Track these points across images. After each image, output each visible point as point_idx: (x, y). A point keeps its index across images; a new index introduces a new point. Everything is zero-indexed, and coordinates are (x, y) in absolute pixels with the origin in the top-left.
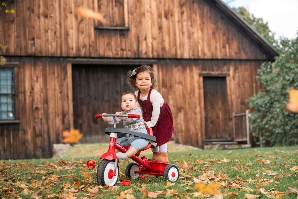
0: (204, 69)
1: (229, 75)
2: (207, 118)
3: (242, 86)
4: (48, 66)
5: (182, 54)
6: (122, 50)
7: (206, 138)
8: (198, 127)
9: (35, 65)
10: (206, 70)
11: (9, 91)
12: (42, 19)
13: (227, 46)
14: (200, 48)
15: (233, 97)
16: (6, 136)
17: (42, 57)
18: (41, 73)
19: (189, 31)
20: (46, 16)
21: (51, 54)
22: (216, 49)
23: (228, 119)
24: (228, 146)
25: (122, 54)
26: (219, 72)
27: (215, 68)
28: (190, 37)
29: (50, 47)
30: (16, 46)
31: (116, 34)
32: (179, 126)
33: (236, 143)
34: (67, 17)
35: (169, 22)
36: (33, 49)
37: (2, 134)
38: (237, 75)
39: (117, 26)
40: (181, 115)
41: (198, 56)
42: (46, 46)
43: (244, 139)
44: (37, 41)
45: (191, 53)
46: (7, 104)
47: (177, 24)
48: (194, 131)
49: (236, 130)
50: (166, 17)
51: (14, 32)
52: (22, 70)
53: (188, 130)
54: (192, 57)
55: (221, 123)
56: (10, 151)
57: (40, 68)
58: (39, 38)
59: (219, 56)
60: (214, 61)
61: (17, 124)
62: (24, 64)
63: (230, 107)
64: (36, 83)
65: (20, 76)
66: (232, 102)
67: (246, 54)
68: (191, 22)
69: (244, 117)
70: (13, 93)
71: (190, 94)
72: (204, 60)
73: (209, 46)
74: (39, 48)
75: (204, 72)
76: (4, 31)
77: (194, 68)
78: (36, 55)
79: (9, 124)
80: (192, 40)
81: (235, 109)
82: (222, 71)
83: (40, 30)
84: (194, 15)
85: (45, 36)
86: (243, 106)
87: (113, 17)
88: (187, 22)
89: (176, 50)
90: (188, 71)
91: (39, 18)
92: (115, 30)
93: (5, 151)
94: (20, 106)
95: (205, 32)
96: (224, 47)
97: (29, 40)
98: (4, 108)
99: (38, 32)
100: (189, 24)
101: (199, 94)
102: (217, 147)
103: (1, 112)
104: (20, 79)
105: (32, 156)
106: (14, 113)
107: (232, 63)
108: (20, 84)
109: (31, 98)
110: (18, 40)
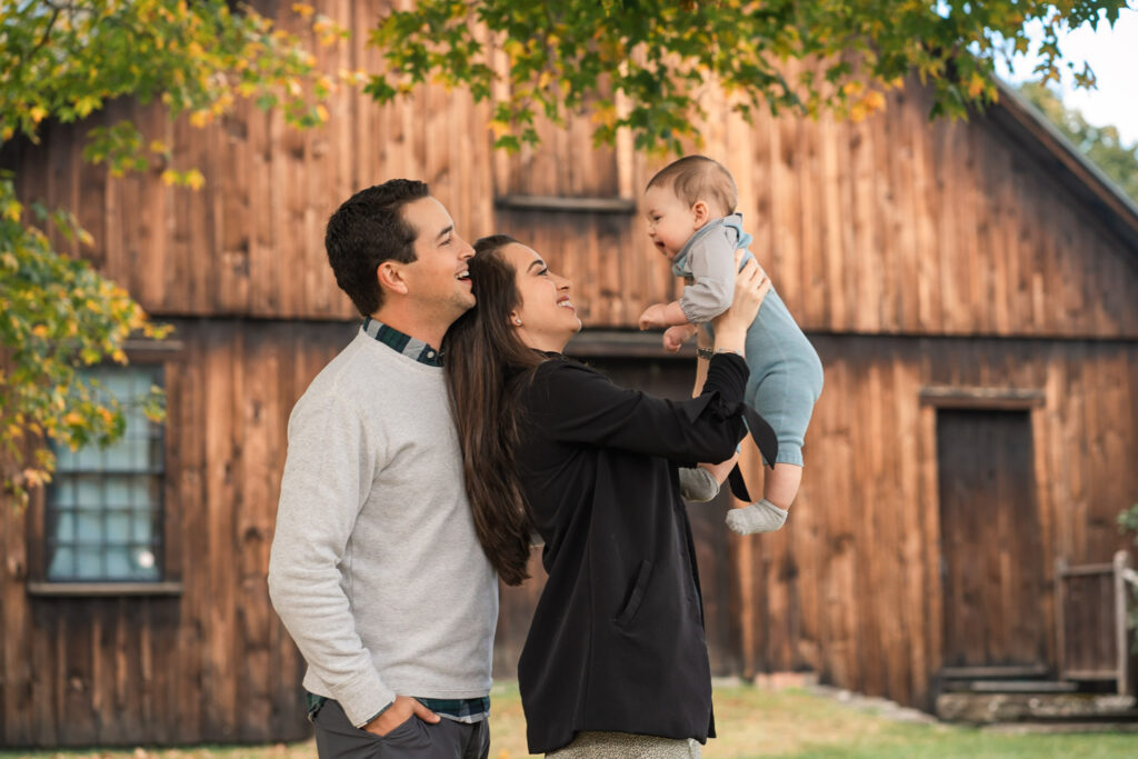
0: (940, 376)
1: (1043, 403)
2: (948, 581)
3: (1094, 449)
4: (300, 360)
5: (852, 315)
6: (607, 294)
7: (947, 664)
8: (914, 617)
9: (249, 353)
10: (946, 381)
11: (141, 462)
12: (281, 162)
13: (1037, 283)
14: (925, 290)
15: (1060, 493)
16: (125, 649)
17: (277, 321)
18: (274, 389)
19: (879, 217)
20: (297, 153)
21: (318, 309)
22: (991, 294)
23: (1036, 585)
24: (1041, 705)
25: (606, 314)
26: (1004, 390)
27: (985, 373)
28: (883, 243)
29: (311, 279)
30: (171, 275)
31: (581, 230)
32: (835, 613)
33: (1072, 687)
34: (382, 157)
35: (799, 182)
36: (244, 286)
37: (108, 641)
38: (1075, 402)
39: (586, 194)
40: (845, 568)
41: (918, 322)
42: (294, 275)
43: (1104, 673)
44: (259, 255)
45: (888, 311)
46: (129, 512)
47: (831, 190)
48: (898, 636)
49: (1067, 630)
50: (789, 158)
51: (166, 217)
52: (194, 373)
53: (870, 629)
54: (893, 328)
55: (1007, 602)
56: (140, 713)
57: (268, 365)
58: (267, 241)
59: (1004, 323)
60: (983, 344)
61: (171, 599)
62: (204, 350)
63: (1045, 535)
64: (249, 430)
65: (186, 398)
66: (1052, 513)
67: (1113, 314)
68: (891, 183)
69: (1104, 583)
70: (158, 468)
71: (880, 481)
72: (940, 338)
73: (963, 280)
74: (265, 285)
75: (941, 390)
76: (125, 213)
77: (900, 374)
78: (256, 312)
79: (135, 598)
80: (891, 256)
81: (1065, 543)
82: (1013, 385)
83: (270, 209)
84: (901, 155)
85: (294, 233)
86: (1099, 533)
87: (572, 159)
88: (875, 182)
89: (827, 296)
90: (875, 384)
91: (268, 157)
92: (579, 214)
93: (118, 709)
94: (186, 524)
95: (948, 222)
96: (1024, 285)
97: (226, 249)
98: (118, 531)
99: (263, 218)
100: (883, 188)
101: (920, 480)
102: (994, 704)
103: (105, 548)
104: (185, 412)
105: (228, 731)
106: (159, 550)
107: (1058, 352)
108: (186, 430)
109: (230, 492)
110: (183, 248)
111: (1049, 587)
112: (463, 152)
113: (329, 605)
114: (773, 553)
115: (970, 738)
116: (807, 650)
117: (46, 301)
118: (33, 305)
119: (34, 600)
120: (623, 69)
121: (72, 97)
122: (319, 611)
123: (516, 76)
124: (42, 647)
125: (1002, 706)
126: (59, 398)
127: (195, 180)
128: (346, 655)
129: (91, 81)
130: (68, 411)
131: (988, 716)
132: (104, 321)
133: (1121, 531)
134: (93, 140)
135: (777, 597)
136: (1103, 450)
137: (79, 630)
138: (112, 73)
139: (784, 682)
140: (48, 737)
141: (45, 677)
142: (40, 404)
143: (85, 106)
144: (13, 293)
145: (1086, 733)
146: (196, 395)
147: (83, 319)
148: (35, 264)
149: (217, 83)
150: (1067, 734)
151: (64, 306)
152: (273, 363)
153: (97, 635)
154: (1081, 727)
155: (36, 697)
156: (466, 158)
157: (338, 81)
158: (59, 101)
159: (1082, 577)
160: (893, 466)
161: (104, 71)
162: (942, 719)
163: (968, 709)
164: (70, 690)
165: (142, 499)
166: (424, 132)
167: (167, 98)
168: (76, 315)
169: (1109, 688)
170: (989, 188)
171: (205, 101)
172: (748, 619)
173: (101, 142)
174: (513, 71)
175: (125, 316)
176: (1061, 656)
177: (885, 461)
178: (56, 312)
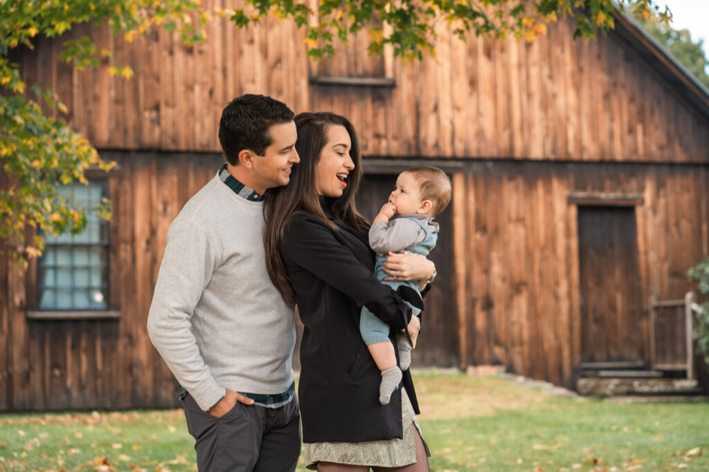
0: (580, 186)
1: (642, 202)
2: (584, 310)
3: (674, 230)
4: (191, 176)
5: (526, 149)
6: (377, 136)
7: (583, 361)
8: (563, 332)
9: (160, 172)
10: (584, 189)
11: (95, 238)
12: (179, 56)
13: (639, 129)
14: (571, 134)
15: (653, 257)
16: (86, 351)
17: (178, 152)
18: (175, 193)
19: (543, 89)
20: (189, 51)
21: (202, 145)
22: (611, 136)
23: (637, 312)
24: (640, 385)
25: (377, 148)
26: (619, 194)
27: (608, 184)
28: (546, 105)
29: (198, 127)
30: (113, 125)
31: (362, 97)
32: (516, 329)
33: (659, 374)
34: (241, 53)
35: (494, 67)
36: (157, 132)
37: (75, 346)
38: (662, 202)
39: (365, 75)
40: (522, 302)
41: (567, 153)
42: (187, 124)
43: (679, 366)
44: (166, 112)
45: (549, 147)
46: (88, 269)
47: (514, 72)
48: (553, 343)
49: (657, 340)
50: (488, 54)
51: (110, 89)
52: (127, 184)
53: (537, 339)
54: (552, 157)
55: (620, 323)
56: (95, 389)
57: (172, 179)
58: (171, 104)
59: (619, 153)
60: (607, 166)
61: (114, 321)
62: (133, 170)
63: (644, 282)
64: (160, 219)
65: (122, 199)
66: (648, 269)
67: (686, 148)
68: (551, 69)
69: (679, 311)
70: (105, 242)
71: (543, 249)
72: (580, 163)
73: (594, 127)
74: (170, 131)
75: (581, 194)
76: (84, 87)
77: (556, 184)
78: (164, 147)
79: (92, 321)
80: (550, 113)
81: (656, 287)
82: (624, 191)
83: (173, 84)
84: (557, 51)
85: (187, 99)
86: (676, 281)
87: (356, 54)
88: (541, 67)
89: (511, 137)
90: (540, 191)
91: (171, 53)
92: (361, 87)
93: (82, 387)
94: (123, 275)
95: (585, 92)
96: (631, 131)
97: (146, 109)
98: (81, 280)
99: (169, 89)
100: (546, 71)
101: (568, 249)
102: (612, 385)
103: (73, 290)
104: (122, 208)
105: (148, 401)
106: (106, 292)
107: (651, 172)
108: (122, 219)
109: (149, 256)
110: (120, 108)
111: (645, 314)
112: (290, 49)
113: (184, 343)
114: (478, 293)
115: (597, 406)
116: (498, 352)
117: (40, 145)
118: (32, 148)
119: (31, 322)
120: (387, 8)
121: (53, 22)
122: (177, 347)
123: (323, 12)
124: (35, 350)
125: (617, 386)
126: (47, 204)
127: (128, 72)
128: (195, 371)
129: (65, 13)
130: (53, 212)
131: (608, 392)
132: (74, 158)
133: (690, 280)
134: (66, 48)
135: (480, 320)
136: (679, 232)
137: (58, 340)
138: (77, 7)
139: (485, 371)
140: (39, 404)
141: (37, 368)
142: (36, 208)
143: (61, 27)
144: (20, 140)
145: (668, 402)
146: (128, 197)
147: (61, 156)
148: (34, 123)
149: (141, 15)
150: (655, 403)
151: (50, 149)
152: (175, 178)
153: (69, 342)
154: (664, 399)
155: (32, 380)
156: (292, 53)
157: (214, 14)
158: (46, 24)
159: (665, 308)
160: (551, 240)
161: (73, 6)
162: (580, 394)
163: (596, 387)
164: (53, 376)
165: (96, 261)
166: (266, 37)
167: (111, 22)
168: (58, 154)
169: (682, 375)
170: (611, 72)
171: (134, 25)
172: (463, 333)
173: (71, 50)
174: (321, 8)
175: (87, 156)
176: (653, 356)
177: (547, 237)
178: (46, 152)
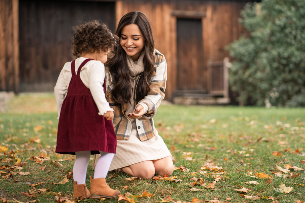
0: (177, 8)
2: (179, 66)
7: (177, 89)
10: (179, 9)
15: (210, 42)
26: (195, 12)
27: (190, 7)
43: (220, 92)
75: (177, 12)
77: (166, 7)
81: (211, 56)
90: (158, 10)
107: (210, 2)
131: (188, 103)
177: (161, 32)
